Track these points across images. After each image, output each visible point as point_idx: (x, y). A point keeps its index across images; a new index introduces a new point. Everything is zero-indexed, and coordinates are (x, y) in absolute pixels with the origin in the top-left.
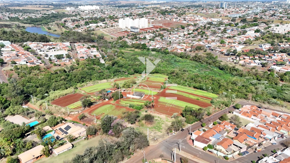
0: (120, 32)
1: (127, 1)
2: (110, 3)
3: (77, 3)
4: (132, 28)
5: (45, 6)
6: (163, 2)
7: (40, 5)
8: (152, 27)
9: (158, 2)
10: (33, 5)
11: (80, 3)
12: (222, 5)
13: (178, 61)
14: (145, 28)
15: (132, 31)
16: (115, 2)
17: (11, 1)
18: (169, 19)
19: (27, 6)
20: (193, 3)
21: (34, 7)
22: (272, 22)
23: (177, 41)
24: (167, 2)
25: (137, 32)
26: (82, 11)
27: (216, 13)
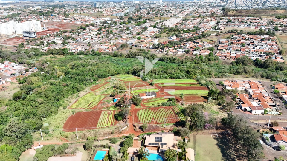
0: (9, 39)
4: (25, 32)
6: (11, 2)
8: (47, 30)
9: (5, 2)
12: (96, 5)
13: (117, 60)
14: (39, 31)
15: (27, 37)
18: (58, 21)
20: (50, 3)
22: (153, 19)
23: (94, 42)
24: (16, 2)
25: (35, 37)
27: (99, 13)
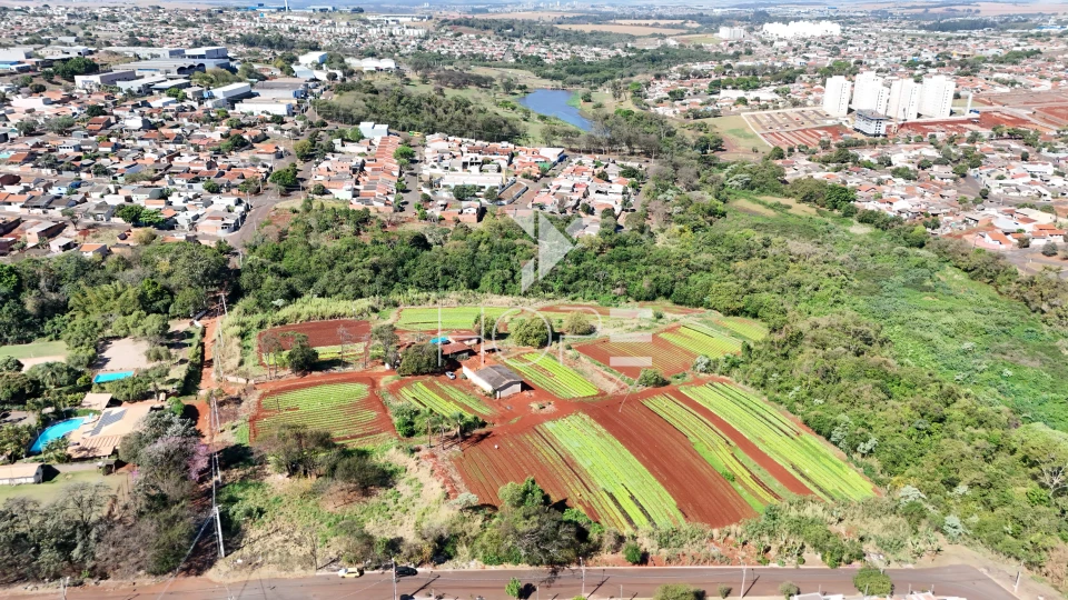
1: (1015, 4)
2: (932, 10)
3: (796, 10)
5: (674, 22)
7: (661, 17)
8: (970, 121)
10: (640, 18)
11: (808, 13)
16: (953, 8)
17: (593, 6)
19: (618, 21)
21: (640, 25)
23: (1024, 193)
25: (879, 135)
26: (764, 43)
